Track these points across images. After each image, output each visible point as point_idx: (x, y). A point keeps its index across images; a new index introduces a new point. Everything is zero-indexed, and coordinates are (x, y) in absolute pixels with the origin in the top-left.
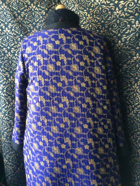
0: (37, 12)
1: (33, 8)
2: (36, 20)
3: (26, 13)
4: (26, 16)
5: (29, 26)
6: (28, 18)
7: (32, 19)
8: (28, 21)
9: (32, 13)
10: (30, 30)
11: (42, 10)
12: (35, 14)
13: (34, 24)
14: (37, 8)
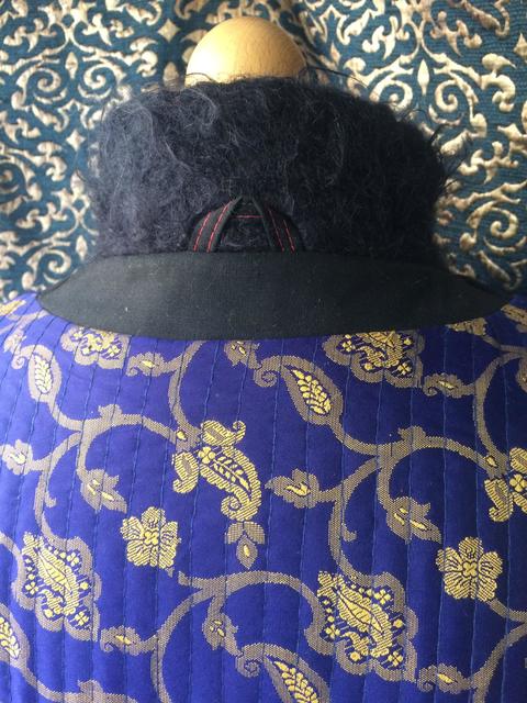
0: (99, 54)
1: (68, 20)
2: (90, 114)
3: (21, 62)
4: (22, 82)
5: (37, 160)
6: (28, 102)
7: (62, 103)
8: (34, 123)
9: (63, 56)
10: (42, 188)
11: (133, 39)
12: (83, 67)
13: (76, 146)
14: (97, 19)
